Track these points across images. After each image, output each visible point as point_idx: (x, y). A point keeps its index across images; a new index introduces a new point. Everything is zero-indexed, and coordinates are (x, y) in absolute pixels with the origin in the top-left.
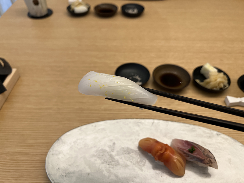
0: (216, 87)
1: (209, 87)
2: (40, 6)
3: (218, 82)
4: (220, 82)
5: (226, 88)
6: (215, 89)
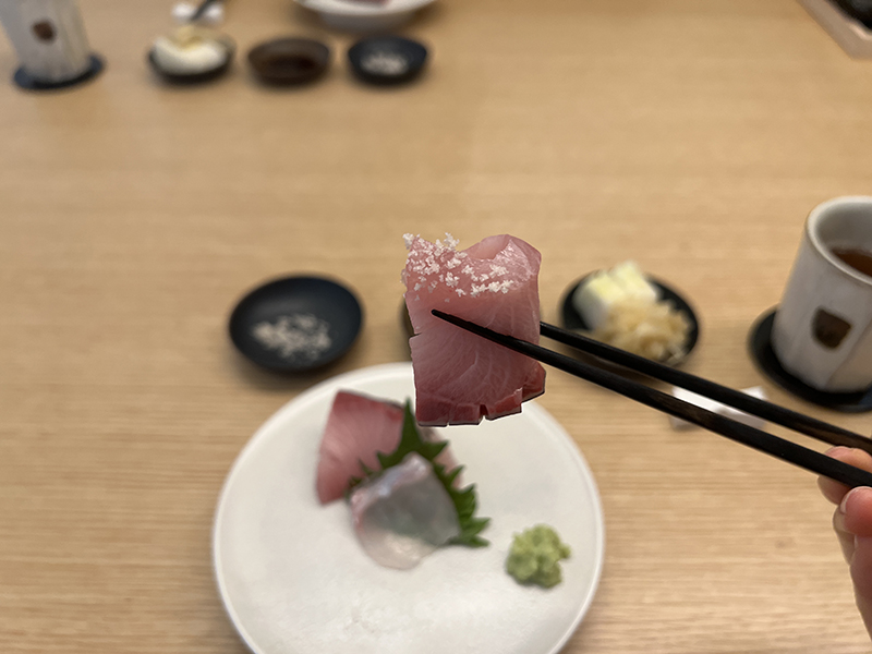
2: (58, 43)
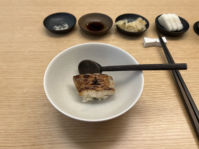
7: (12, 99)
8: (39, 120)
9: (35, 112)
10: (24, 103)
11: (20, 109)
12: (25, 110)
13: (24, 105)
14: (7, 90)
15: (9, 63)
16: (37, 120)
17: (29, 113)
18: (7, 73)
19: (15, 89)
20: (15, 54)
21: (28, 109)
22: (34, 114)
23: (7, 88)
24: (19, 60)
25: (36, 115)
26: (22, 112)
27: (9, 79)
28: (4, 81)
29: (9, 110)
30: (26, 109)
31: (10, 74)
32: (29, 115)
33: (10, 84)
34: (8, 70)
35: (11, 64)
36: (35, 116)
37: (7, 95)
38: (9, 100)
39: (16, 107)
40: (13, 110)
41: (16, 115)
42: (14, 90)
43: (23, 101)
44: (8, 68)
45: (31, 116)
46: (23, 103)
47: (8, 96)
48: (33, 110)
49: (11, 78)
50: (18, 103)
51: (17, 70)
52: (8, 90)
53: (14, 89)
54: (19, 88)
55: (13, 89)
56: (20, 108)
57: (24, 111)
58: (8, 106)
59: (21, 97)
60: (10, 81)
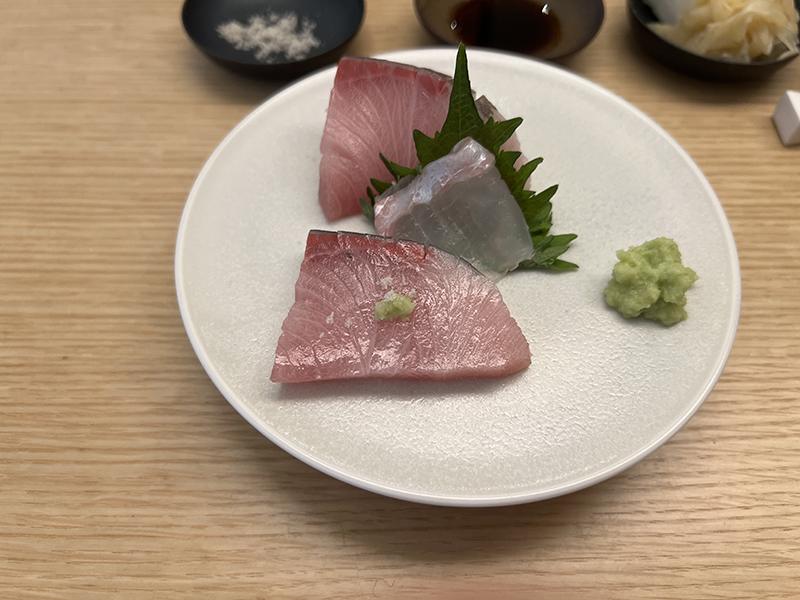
0: (735, 49)
1: (699, 47)
3: (749, 20)
4: (757, 25)
5: (784, 55)
6: (726, 56)
7: (100, 443)
8: (260, 575)
9: (233, 526)
10: (169, 466)
11: (147, 504)
12: (180, 513)
13: (166, 477)
14: (66, 383)
15: (64, 224)
16: (252, 575)
17: (200, 532)
18: (61, 283)
19: (113, 378)
20: (92, 169)
21: (194, 505)
22: (232, 537)
23: (65, 373)
24: (117, 207)
25: (242, 544)
26: (160, 521)
27: (74, 321)
28: (48, 328)
29: (87, 512)
30: (180, 506)
31: (75, 290)
32: (206, 545)
33: (80, 350)
34: (65, 262)
35: (78, 229)
36: (239, 550)
37: (69, 414)
38: (82, 450)
39: (128, 493)
40: (110, 511)
41: (128, 545)
42: (107, 386)
43: (162, 455)
44: (62, 253)
45: (215, 548)
46: (160, 466)
47: (77, 425)
48: (218, 511)
49: (81, 310)
50: (137, 465)
51: (111, 262)
52: (75, 382)
53: (107, 379)
54: (131, 373)
55: (99, 382)
56: (146, 498)
57: (170, 521)
58: (78, 484)
59: (148, 430)
60: (79, 328)
